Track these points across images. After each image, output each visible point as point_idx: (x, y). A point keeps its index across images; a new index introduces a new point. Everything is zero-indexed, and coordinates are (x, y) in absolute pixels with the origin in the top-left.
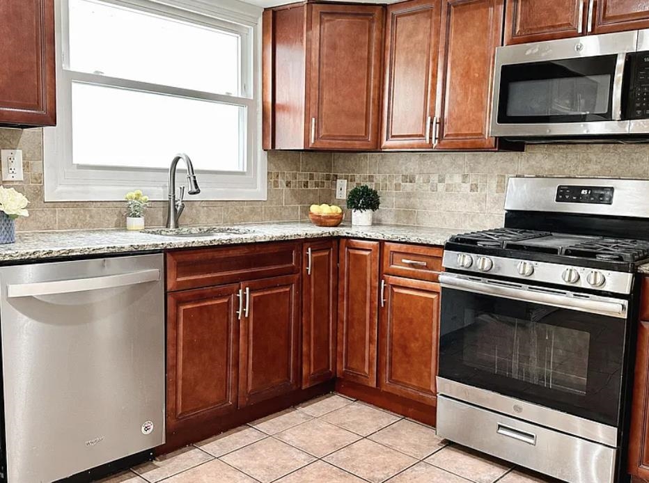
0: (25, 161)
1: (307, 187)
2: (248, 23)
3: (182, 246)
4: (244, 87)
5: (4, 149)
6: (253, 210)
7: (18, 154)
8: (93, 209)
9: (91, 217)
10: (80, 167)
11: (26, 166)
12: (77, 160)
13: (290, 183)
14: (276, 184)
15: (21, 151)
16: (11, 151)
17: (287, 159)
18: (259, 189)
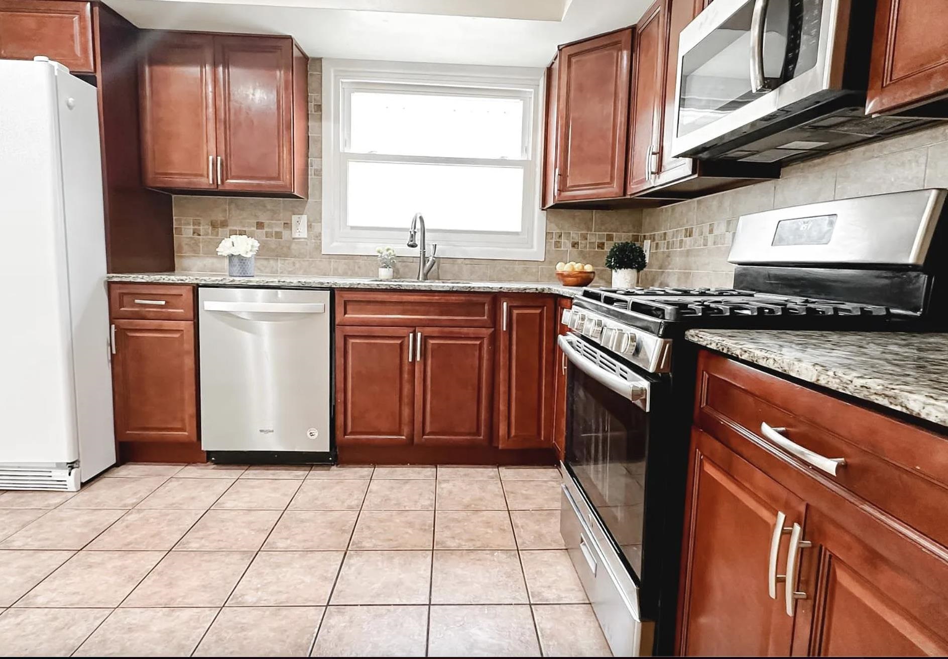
0: (309, 224)
1: (603, 249)
2: (529, 86)
3: (348, 287)
4: (524, 149)
5: (294, 214)
6: (525, 270)
7: (304, 218)
8: (361, 262)
9: (359, 267)
10: (352, 228)
11: (310, 226)
12: (351, 222)
13: (577, 243)
14: (557, 244)
15: (306, 216)
16: (299, 216)
17: (574, 219)
18: (535, 249)
